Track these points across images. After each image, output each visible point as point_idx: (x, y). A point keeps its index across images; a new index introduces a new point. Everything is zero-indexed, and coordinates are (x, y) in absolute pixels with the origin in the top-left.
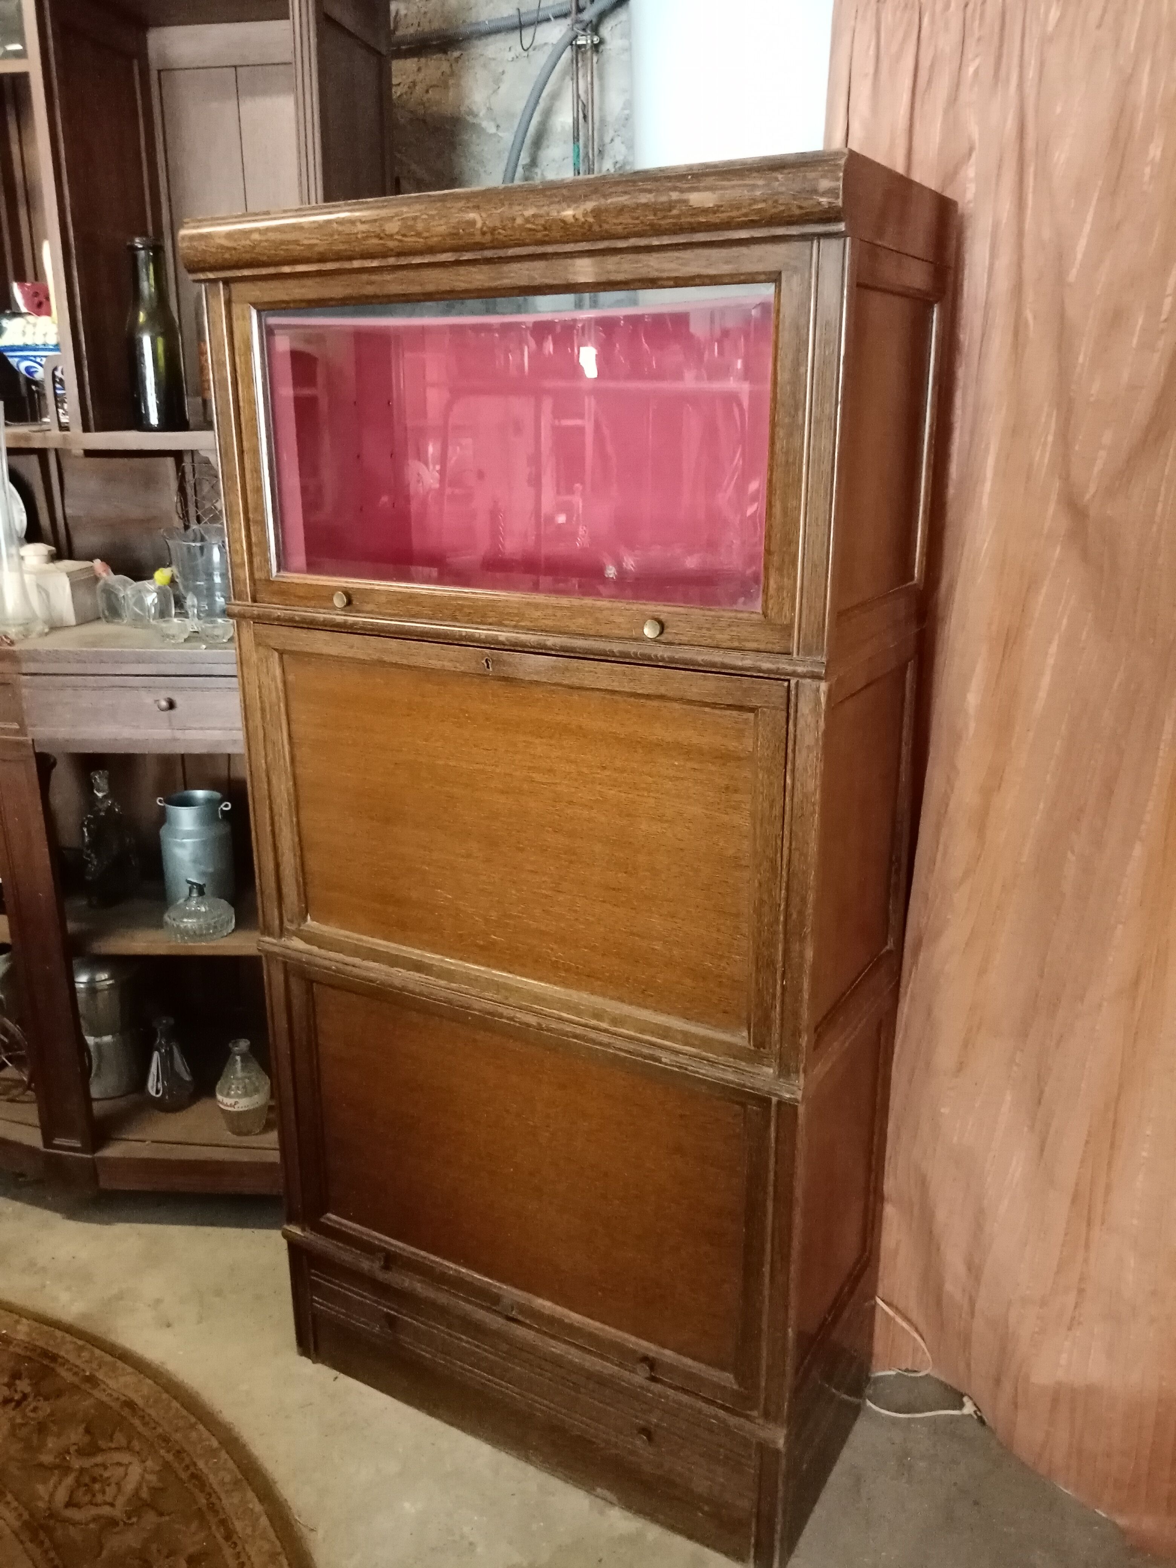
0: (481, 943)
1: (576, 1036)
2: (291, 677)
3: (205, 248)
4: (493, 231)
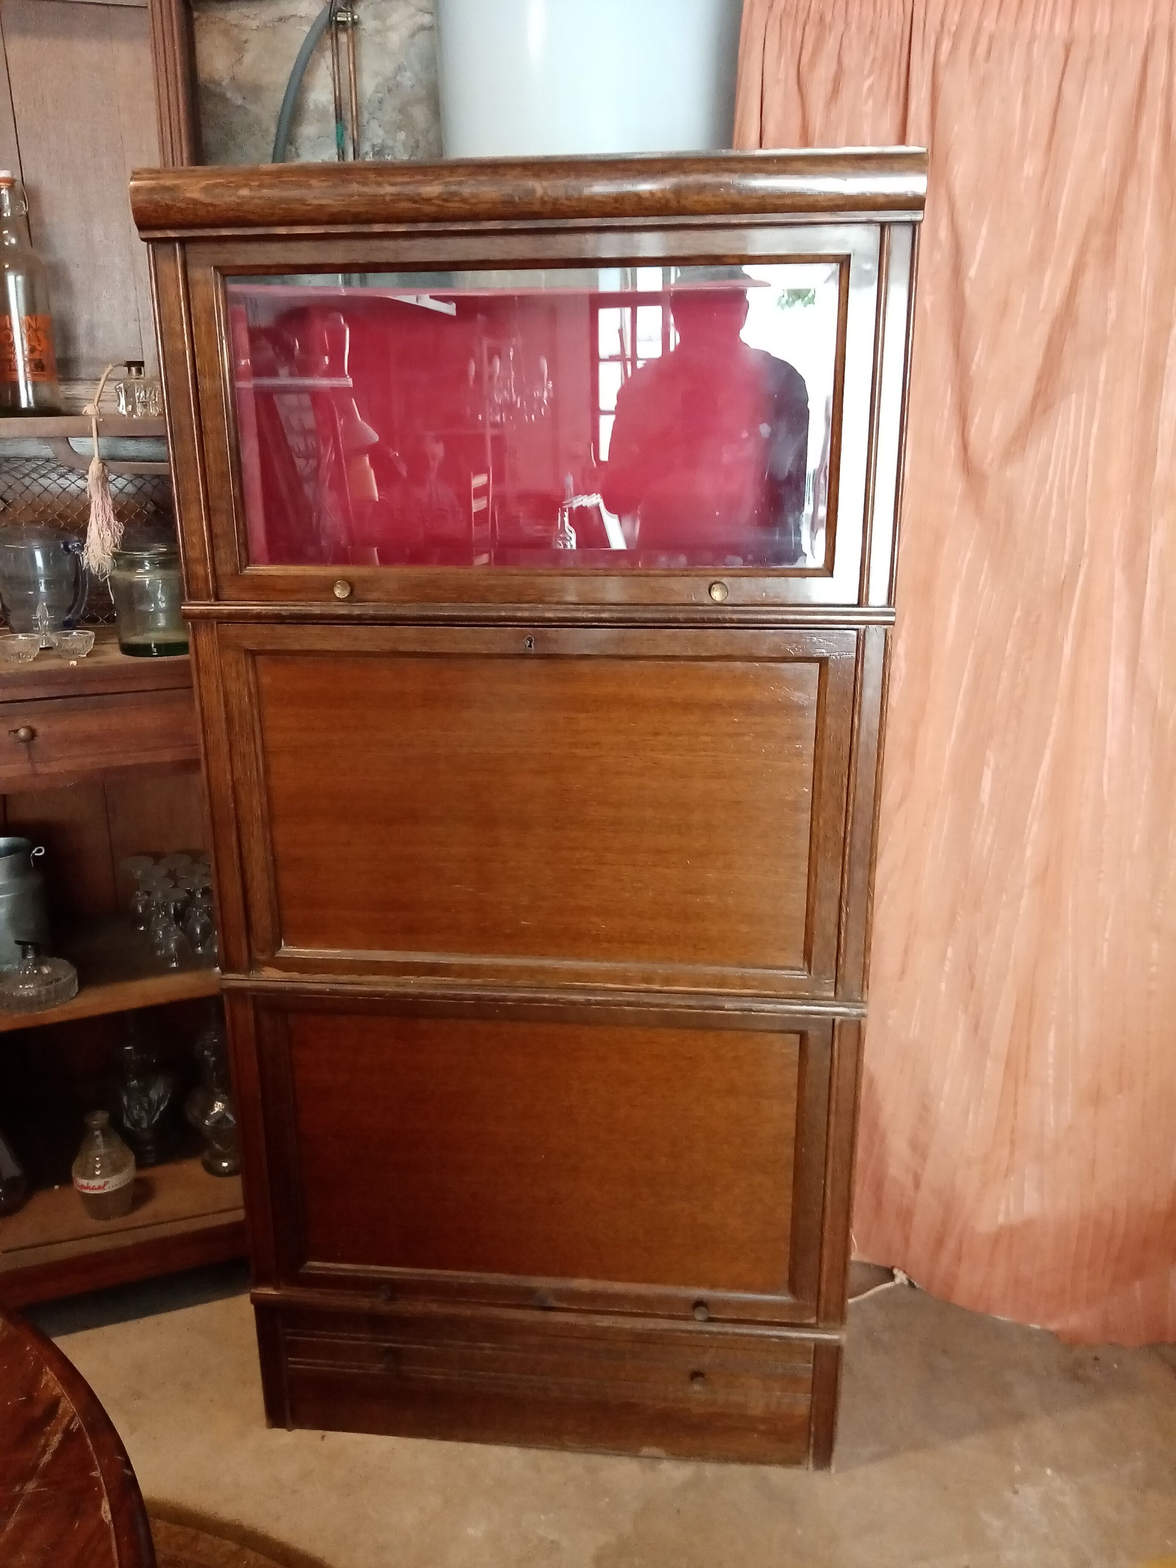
0: (508, 931)
1: (629, 1004)
2: (266, 680)
3: (170, 203)
4: (556, 201)
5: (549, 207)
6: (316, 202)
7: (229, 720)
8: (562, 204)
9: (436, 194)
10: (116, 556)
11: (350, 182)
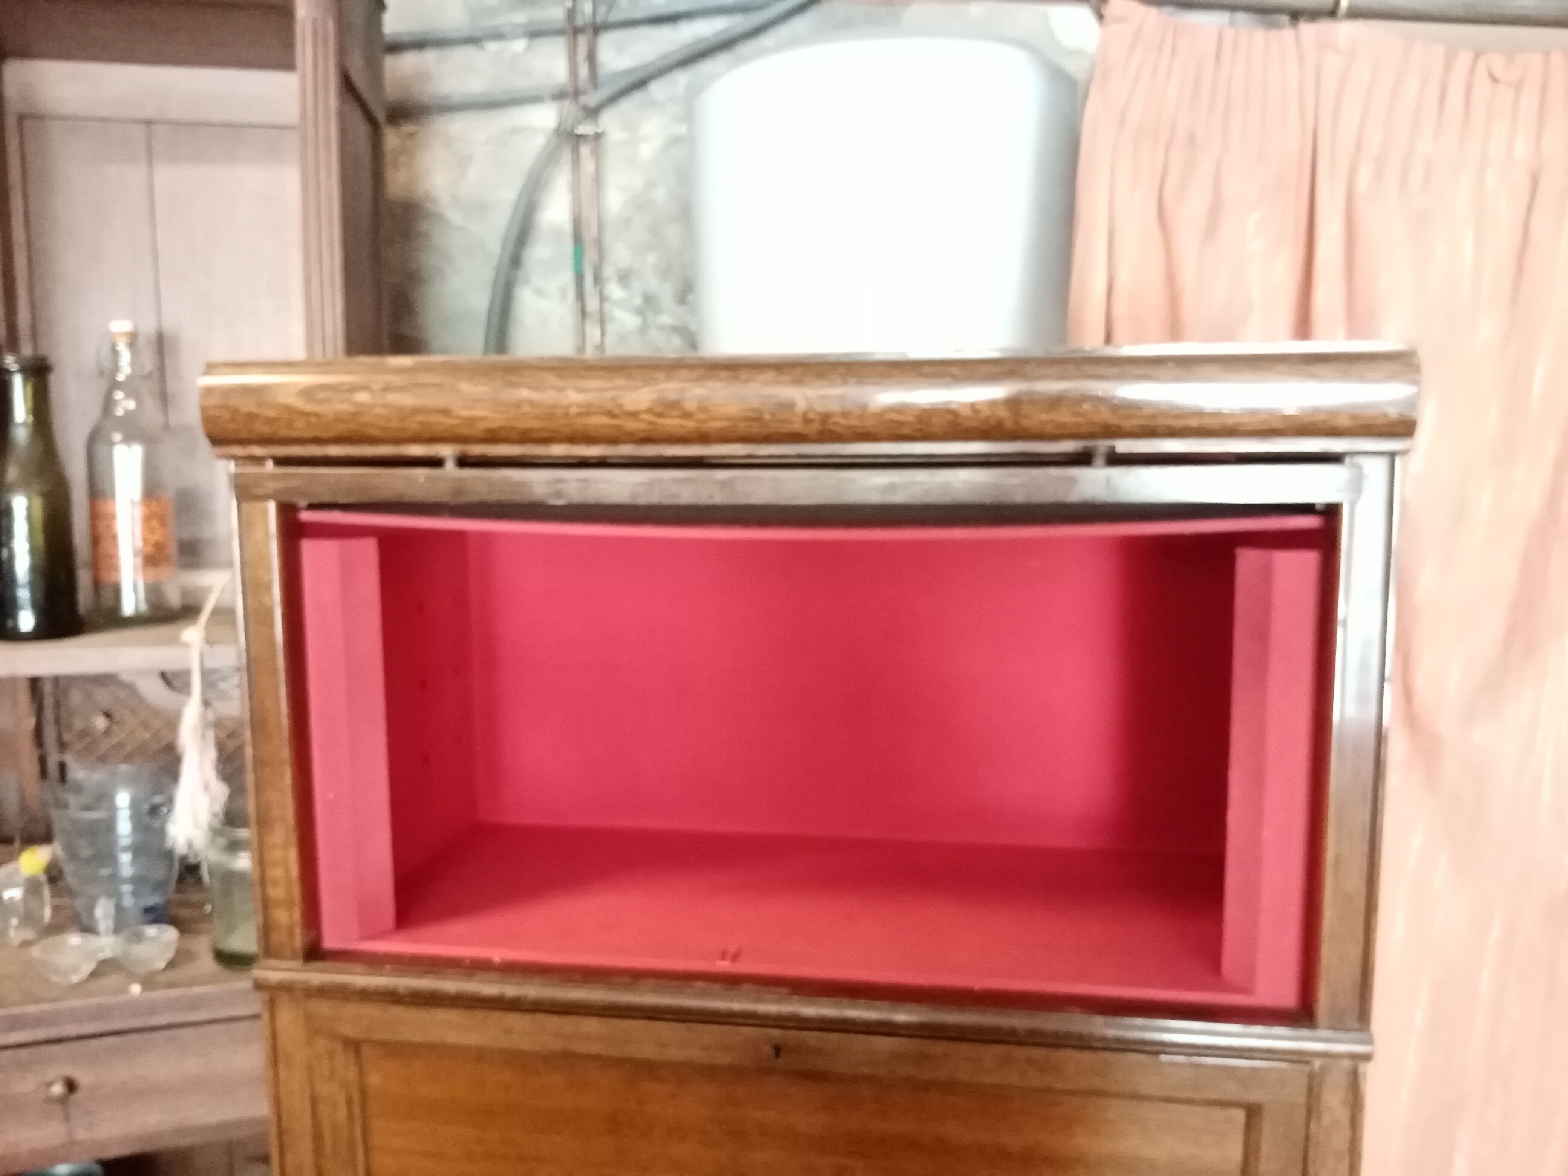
2: (374, 1079)
3: (254, 410)
4: (826, 417)
5: (816, 427)
6: (466, 413)
7: (317, 1136)
8: (836, 424)
9: (644, 406)
10: (215, 832)
11: (518, 385)
